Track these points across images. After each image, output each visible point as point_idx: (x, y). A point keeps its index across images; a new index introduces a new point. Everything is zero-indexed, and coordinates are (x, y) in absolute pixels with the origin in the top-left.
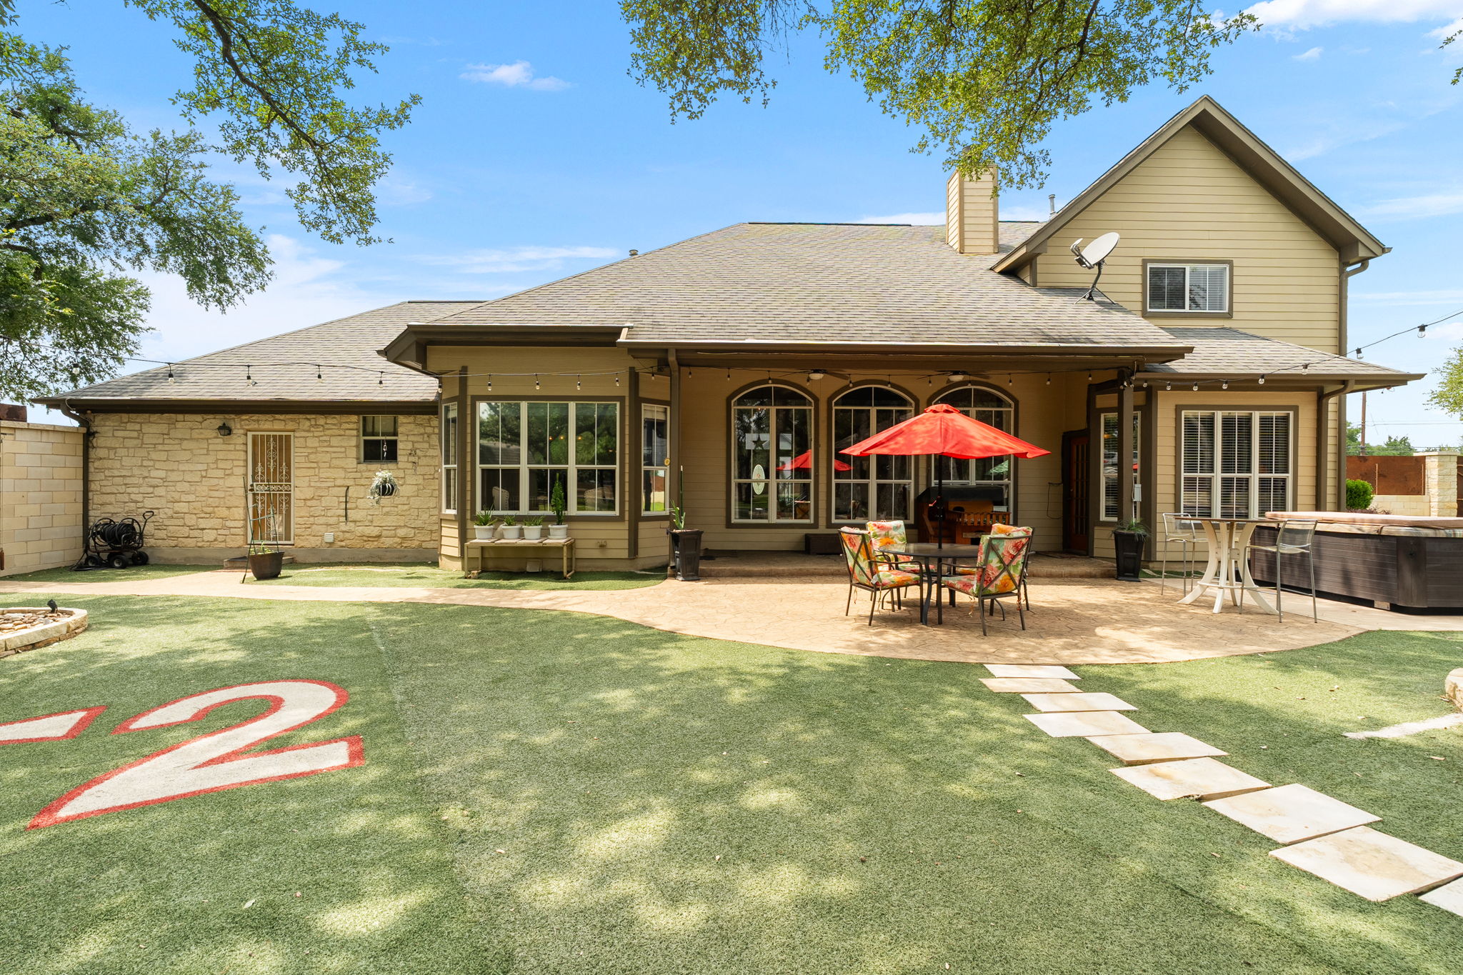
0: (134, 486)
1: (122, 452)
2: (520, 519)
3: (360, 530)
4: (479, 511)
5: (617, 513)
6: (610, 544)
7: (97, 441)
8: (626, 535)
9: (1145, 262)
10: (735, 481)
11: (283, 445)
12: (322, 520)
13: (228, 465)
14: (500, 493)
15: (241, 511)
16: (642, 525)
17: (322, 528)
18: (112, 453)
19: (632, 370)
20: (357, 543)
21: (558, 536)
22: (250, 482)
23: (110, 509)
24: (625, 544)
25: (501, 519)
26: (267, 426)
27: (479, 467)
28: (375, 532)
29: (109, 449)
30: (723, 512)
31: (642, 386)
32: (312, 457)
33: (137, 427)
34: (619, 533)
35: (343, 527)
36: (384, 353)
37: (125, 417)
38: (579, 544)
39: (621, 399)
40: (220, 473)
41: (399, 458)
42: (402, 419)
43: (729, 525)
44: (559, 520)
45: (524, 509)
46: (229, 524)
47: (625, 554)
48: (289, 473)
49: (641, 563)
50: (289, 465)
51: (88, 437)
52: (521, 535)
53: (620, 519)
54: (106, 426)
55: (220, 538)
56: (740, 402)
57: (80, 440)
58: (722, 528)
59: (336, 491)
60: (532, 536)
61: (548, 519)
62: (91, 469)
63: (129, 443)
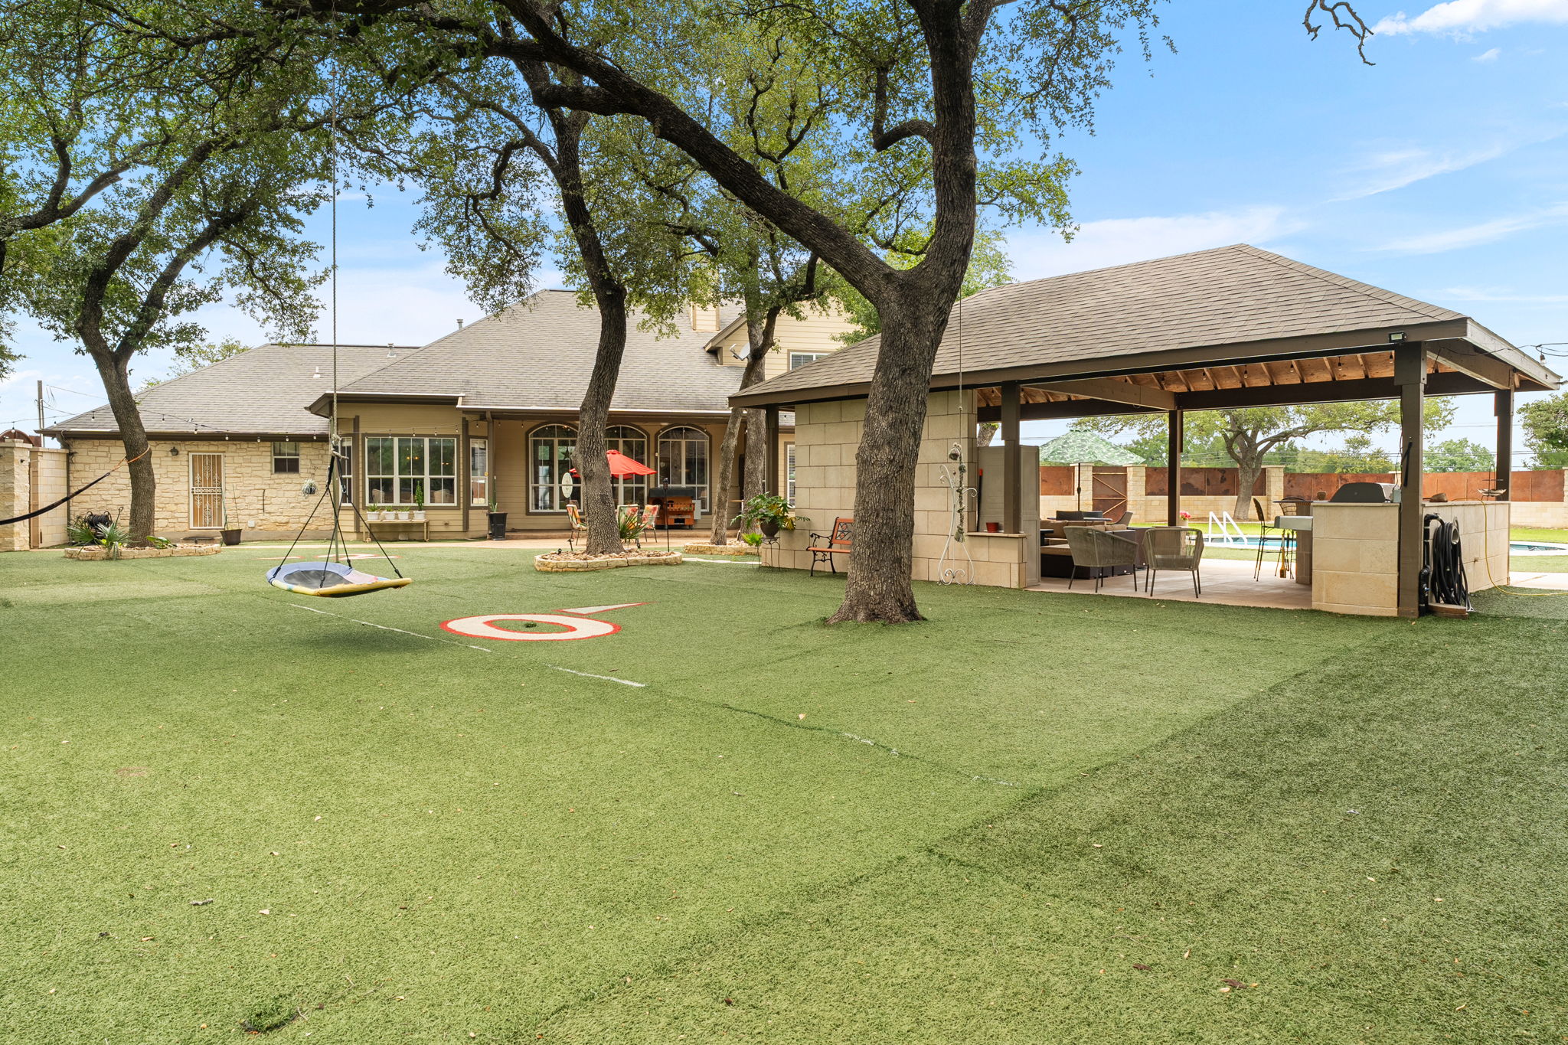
0: (104, 489)
1: (96, 466)
2: (396, 508)
3: (274, 518)
4: (368, 504)
5: (455, 504)
6: (451, 523)
7: (76, 459)
8: (461, 517)
9: (789, 351)
10: (531, 486)
11: (216, 461)
12: (247, 512)
13: (176, 475)
14: (381, 493)
15: (186, 506)
16: (470, 512)
17: (247, 518)
18: (87, 467)
19: (464, 419)
20: (273, 527)
21: (419, 517)
22: (191, 487)
23: (87, 506)
24: (461, 523)
25: (383, 508)
26: (205, 448)
27: (367, 477)
28: (285, 519)
29: (85, 464)
30: (524, 506)
31: (470, 428)
32: (238, 470)
33: (106, 449)
34: (458, 515)
35: (261, 516)
36: (310, 409)
37: (97, 442)
38: (431, 523)
39: (457, 436)
40: (170, 481)
41: (301, 470)
42: (302, 445)
43: (528, 513)
44: (420, 508)
45: (397, 502)
46: (177, 515)
47: (461, 529)
48: (220, 480)
49: (470, 534)
50: (220, 475)
51: (70, 455)
52: (397, 517)
53: (457, 508)
54: (82, 449)
55: (170, 525)
56: (535, 435)
57: (64, 458)
58: (523, 515)
59: (256, 493)
60: (404, 517)
61: (413, 508)
62: (71, 478)
63: (99, 460)
